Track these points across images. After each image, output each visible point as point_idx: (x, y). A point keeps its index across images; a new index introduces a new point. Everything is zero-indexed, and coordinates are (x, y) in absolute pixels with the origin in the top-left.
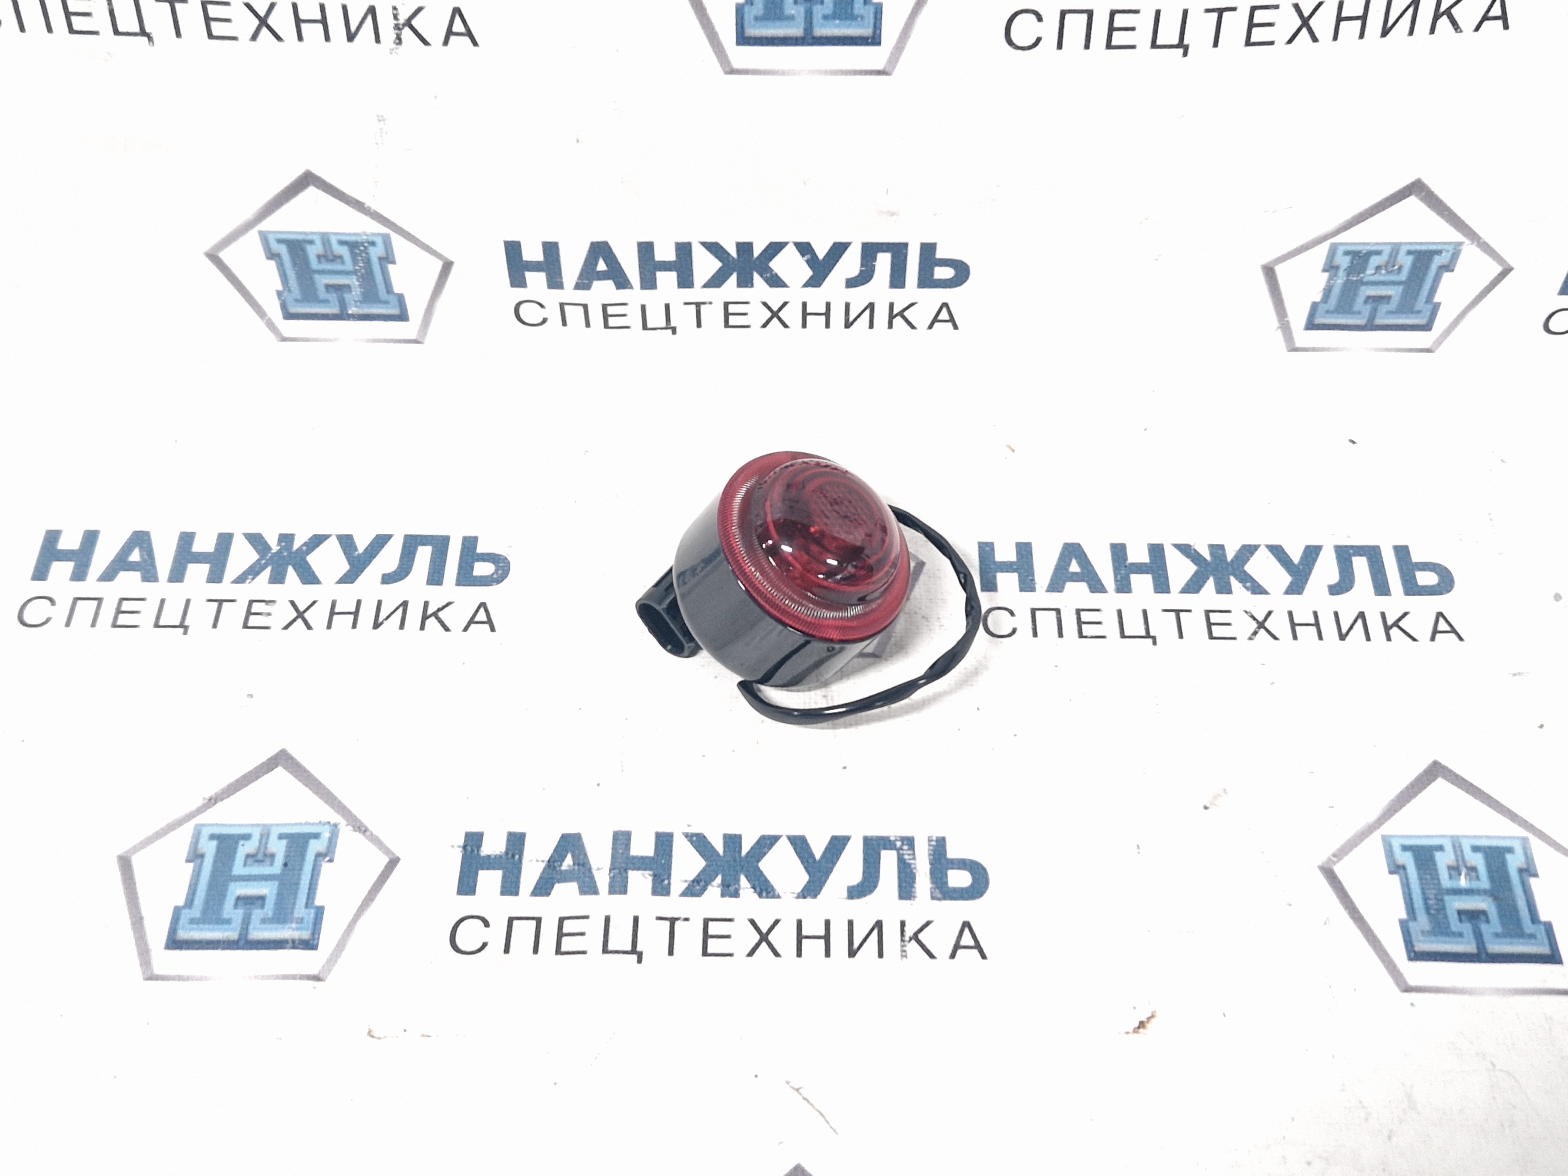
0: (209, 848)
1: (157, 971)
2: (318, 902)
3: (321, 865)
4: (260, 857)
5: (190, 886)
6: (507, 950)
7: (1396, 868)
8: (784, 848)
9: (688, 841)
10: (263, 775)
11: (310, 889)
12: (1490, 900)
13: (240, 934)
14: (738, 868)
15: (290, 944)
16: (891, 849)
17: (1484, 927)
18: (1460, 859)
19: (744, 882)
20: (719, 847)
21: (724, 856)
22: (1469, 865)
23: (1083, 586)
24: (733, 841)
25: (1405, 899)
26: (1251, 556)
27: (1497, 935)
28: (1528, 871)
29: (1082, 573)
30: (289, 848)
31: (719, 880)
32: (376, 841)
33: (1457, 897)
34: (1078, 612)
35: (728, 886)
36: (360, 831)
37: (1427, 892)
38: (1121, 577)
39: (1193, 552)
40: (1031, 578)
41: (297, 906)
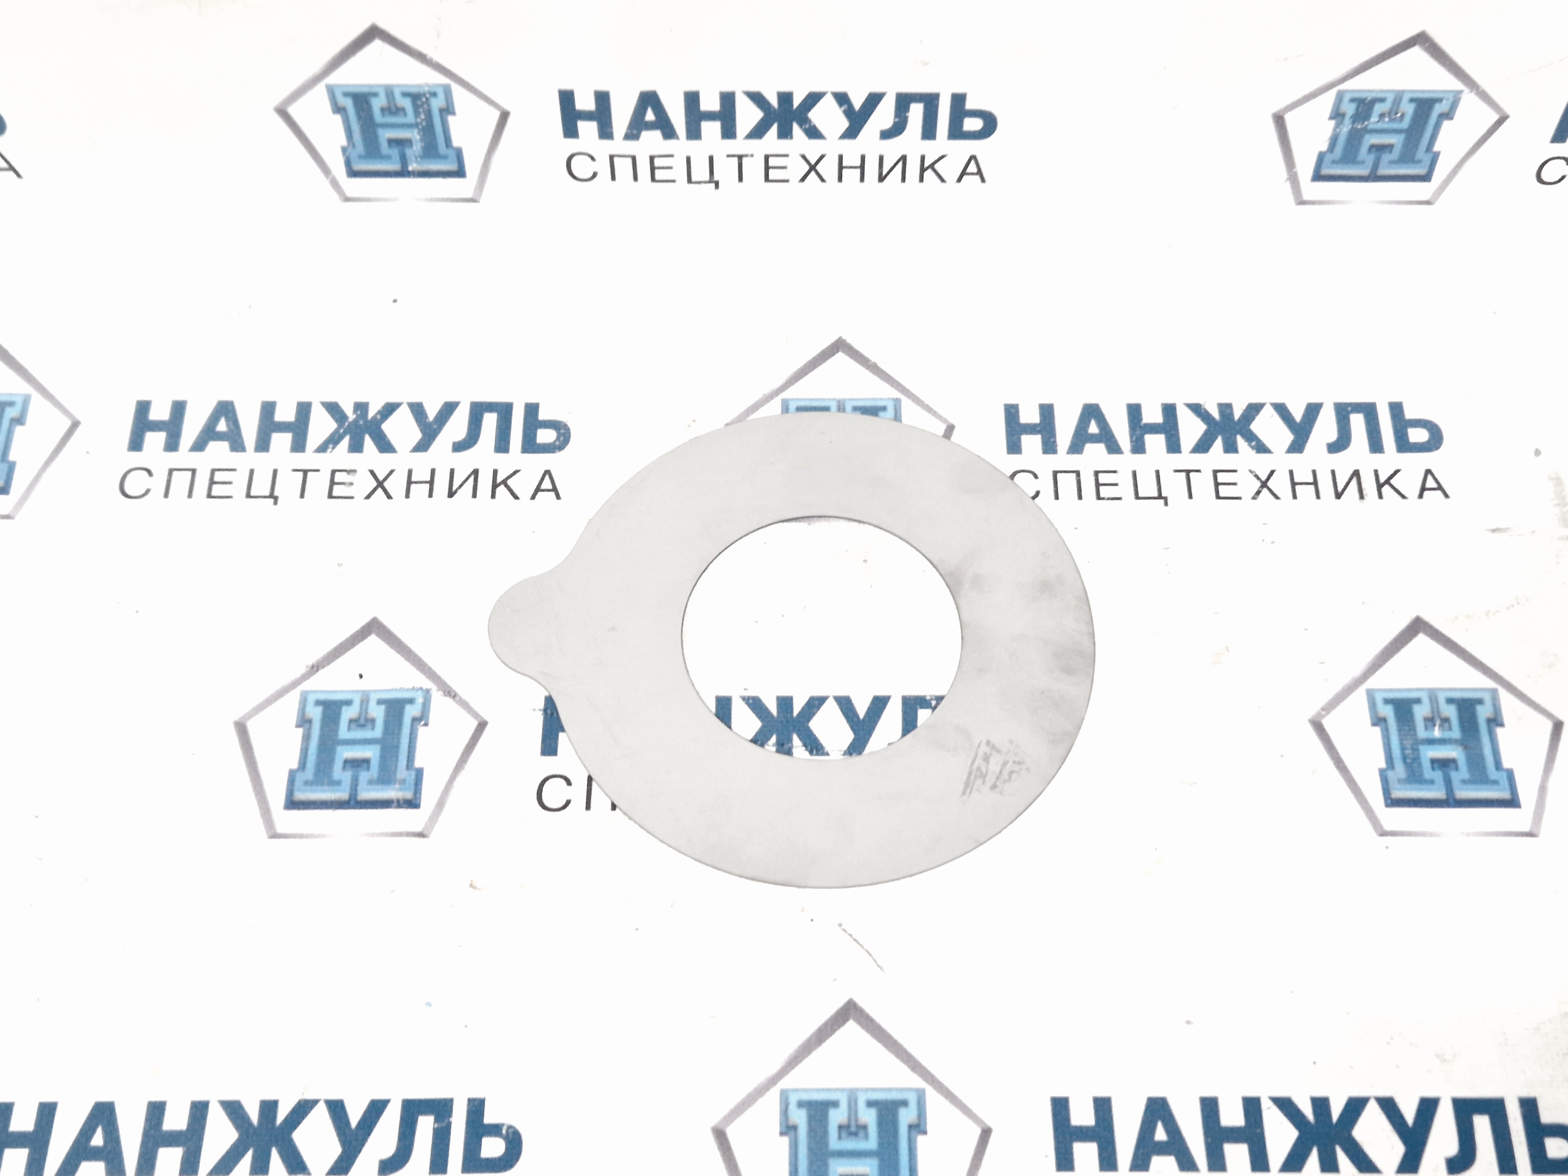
0: (315, 713)
1: (280, 830)
2: (418, 764)
3: (417, 729)
4: (362, 721)
5: (302, 750)
6: (588, 807)
7: (1378, 721)
8: (832, 709)
9: (746, 703)
10: (359, 643)
11: (409, 752)
12: (1460, 749)
13: (350, 796)
14: (791, 728)
15: (395, 804)
16: (927, 708)
17: (1454, 775)
18: (1435, 710)
19: (796, 741)
20: (773, 709)
21: (778, 717)
22: (1443, 716)
23: (1101, 447)
24: (785, 703)
25: (1385, 749)
26: (1257, 415)
27: (1464, 782)
28: (1495, 721)
29: (1100, 434)
30: (388, 714)
31: (774, 739)
32: (465, 705)
33: (1430, 747)
34: (1097, 473)
35: (782, 745)
36: (450, 696)
37: (1405, 742)
38: (1137, 438)
39: (1203, 411)
40: (1052, 440)
41: (399, 769)
